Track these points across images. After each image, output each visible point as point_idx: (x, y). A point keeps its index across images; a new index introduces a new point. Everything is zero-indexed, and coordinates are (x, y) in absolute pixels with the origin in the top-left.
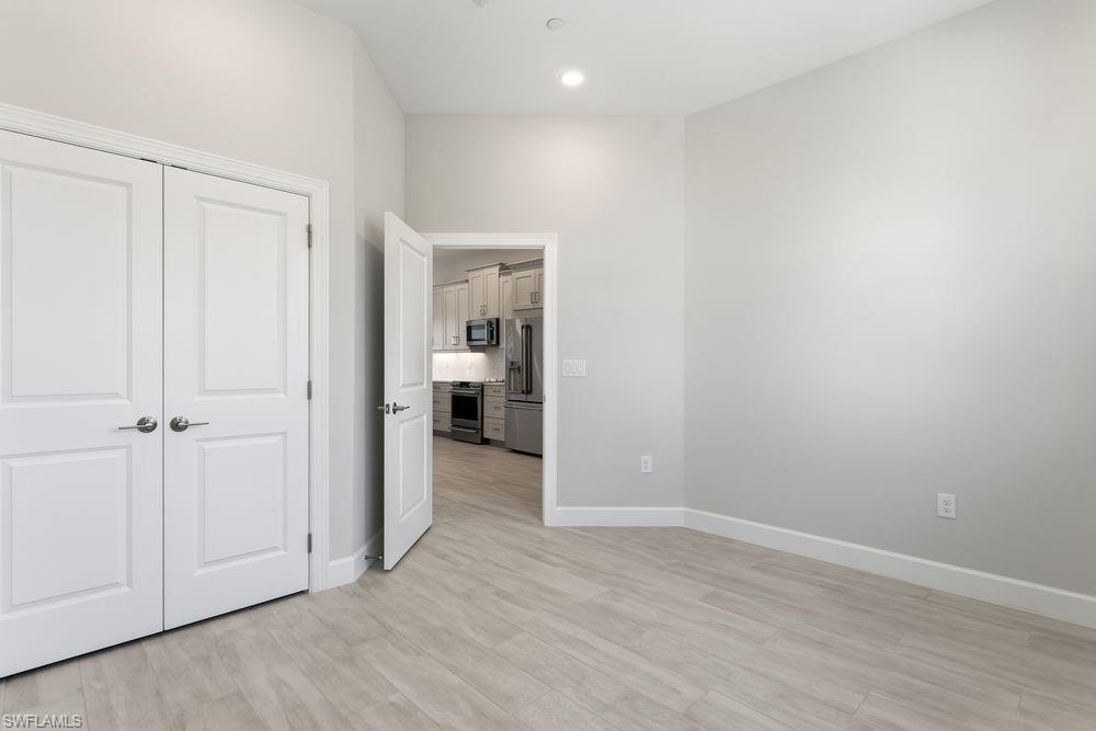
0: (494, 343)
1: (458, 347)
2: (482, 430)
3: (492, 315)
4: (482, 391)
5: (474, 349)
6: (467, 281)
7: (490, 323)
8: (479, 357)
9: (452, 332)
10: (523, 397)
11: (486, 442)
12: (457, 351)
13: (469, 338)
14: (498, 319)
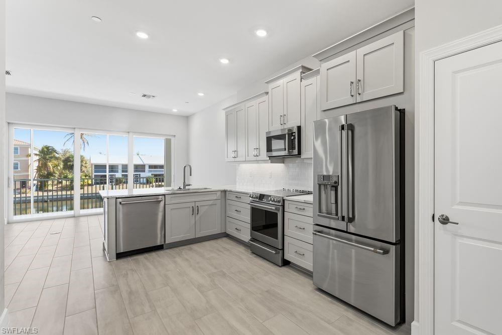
0: (296, 152)
1: (258, 158)
2: (283, 249)
3: (292, 124)
4: (283, 206)
5: (273, 159)
6: (267, 93)
7: (291, 133)
8: (279, 167)
9: (253, 145)
10: (342, 225)
11: (286, 263)
12: (257, 162)
13: (269, 149)
14: (299, 128)
